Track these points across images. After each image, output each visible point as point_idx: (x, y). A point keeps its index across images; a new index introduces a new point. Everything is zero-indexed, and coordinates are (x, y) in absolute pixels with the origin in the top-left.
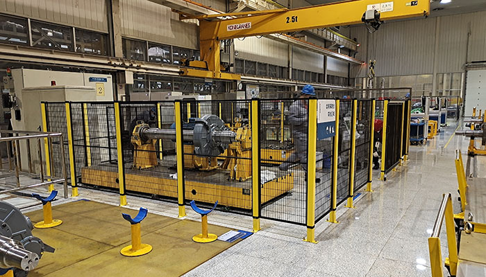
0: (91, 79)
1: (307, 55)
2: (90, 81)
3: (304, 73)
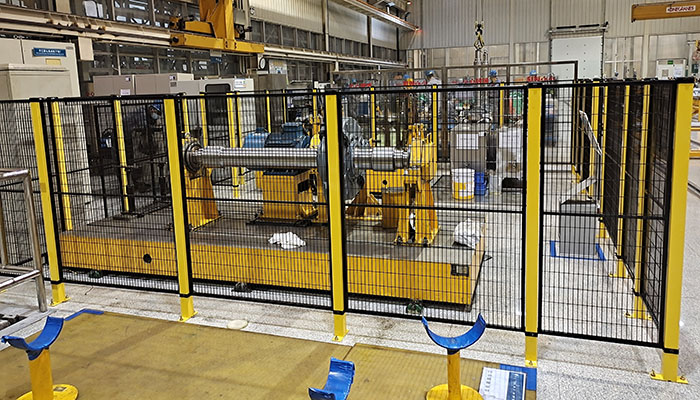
0: (36, 52)
1: (348, 16)
2: (34, 55)
3: (344, 43)
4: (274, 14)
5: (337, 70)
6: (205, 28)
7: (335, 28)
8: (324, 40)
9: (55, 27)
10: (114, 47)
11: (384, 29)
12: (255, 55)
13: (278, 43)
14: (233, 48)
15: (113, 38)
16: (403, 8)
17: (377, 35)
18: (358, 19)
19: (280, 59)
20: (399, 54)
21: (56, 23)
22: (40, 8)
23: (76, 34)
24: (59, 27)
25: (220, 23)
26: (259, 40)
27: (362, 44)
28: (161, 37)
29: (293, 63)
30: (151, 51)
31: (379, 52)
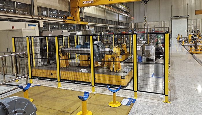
0: (29, 25)
1: (112, 14)
2: (28, 26)
3: (111, 21)
4: (91, 14)
5: (109, 29)
6: (72, 18)
7: (108, 17)
8: (105, 21)
9: (34, 19)
10: (48, 23)
11: (123, 18)
12: (85, 25)
13: (92, 22)
14: (79, 23)
15: (48, 21)
16: (128, 12)
17: (121, 19)
18: (115, 15)
19: (93, 26)
20: (127, 24)
21: (34, 18)
22: (30, 14)
23: (39, 20)
24: (35, 19)
25: (76, 17)
26: (87, 21)
27: (116, 22)
28: (60, 21)
29: (96, 27)
30: (58, 24)
31: (121, 24)
